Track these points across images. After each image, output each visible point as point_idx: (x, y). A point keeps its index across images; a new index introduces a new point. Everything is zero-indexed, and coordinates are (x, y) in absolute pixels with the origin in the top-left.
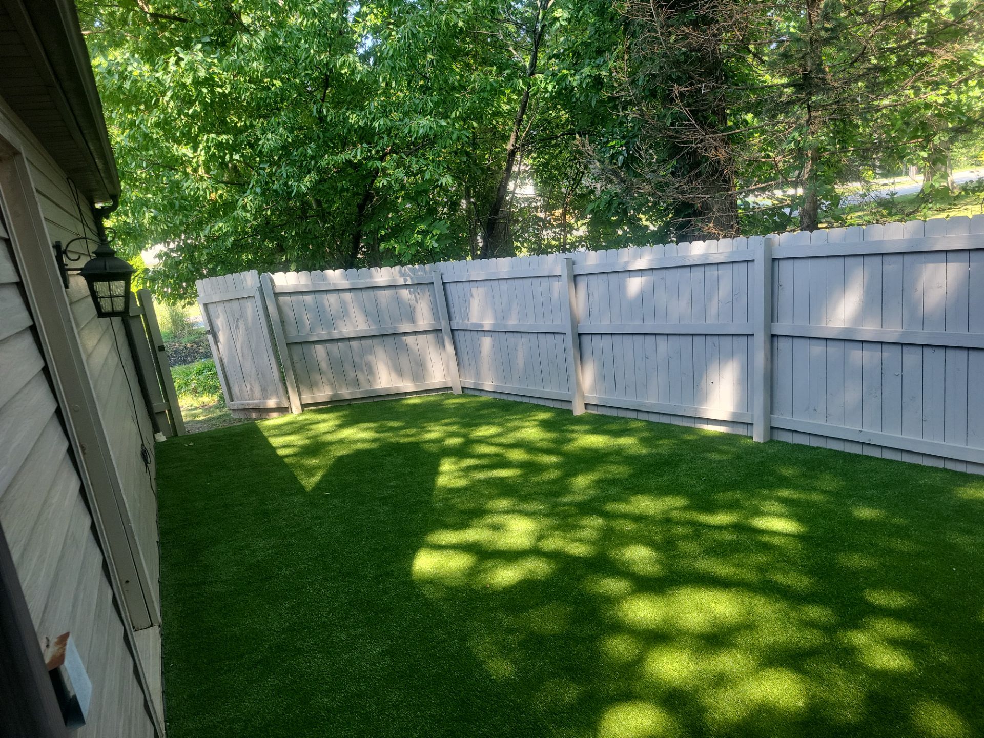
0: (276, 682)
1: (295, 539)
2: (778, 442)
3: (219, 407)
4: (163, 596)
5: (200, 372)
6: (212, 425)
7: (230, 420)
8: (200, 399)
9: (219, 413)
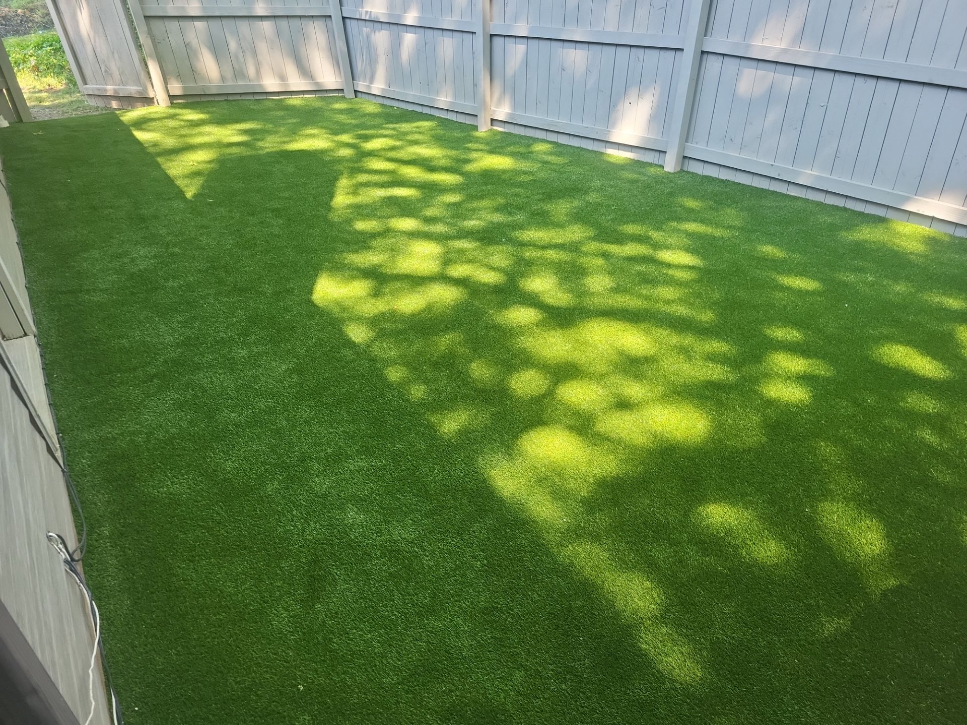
0: (176, 396)
1: (179, 249)
2: (688, 172)
3: (68, 92)
4: (34, 303)
5: (39, 46)
6: (63, 113)
7: (84, 108)
8: (44, 79)
9: (70, 99)
